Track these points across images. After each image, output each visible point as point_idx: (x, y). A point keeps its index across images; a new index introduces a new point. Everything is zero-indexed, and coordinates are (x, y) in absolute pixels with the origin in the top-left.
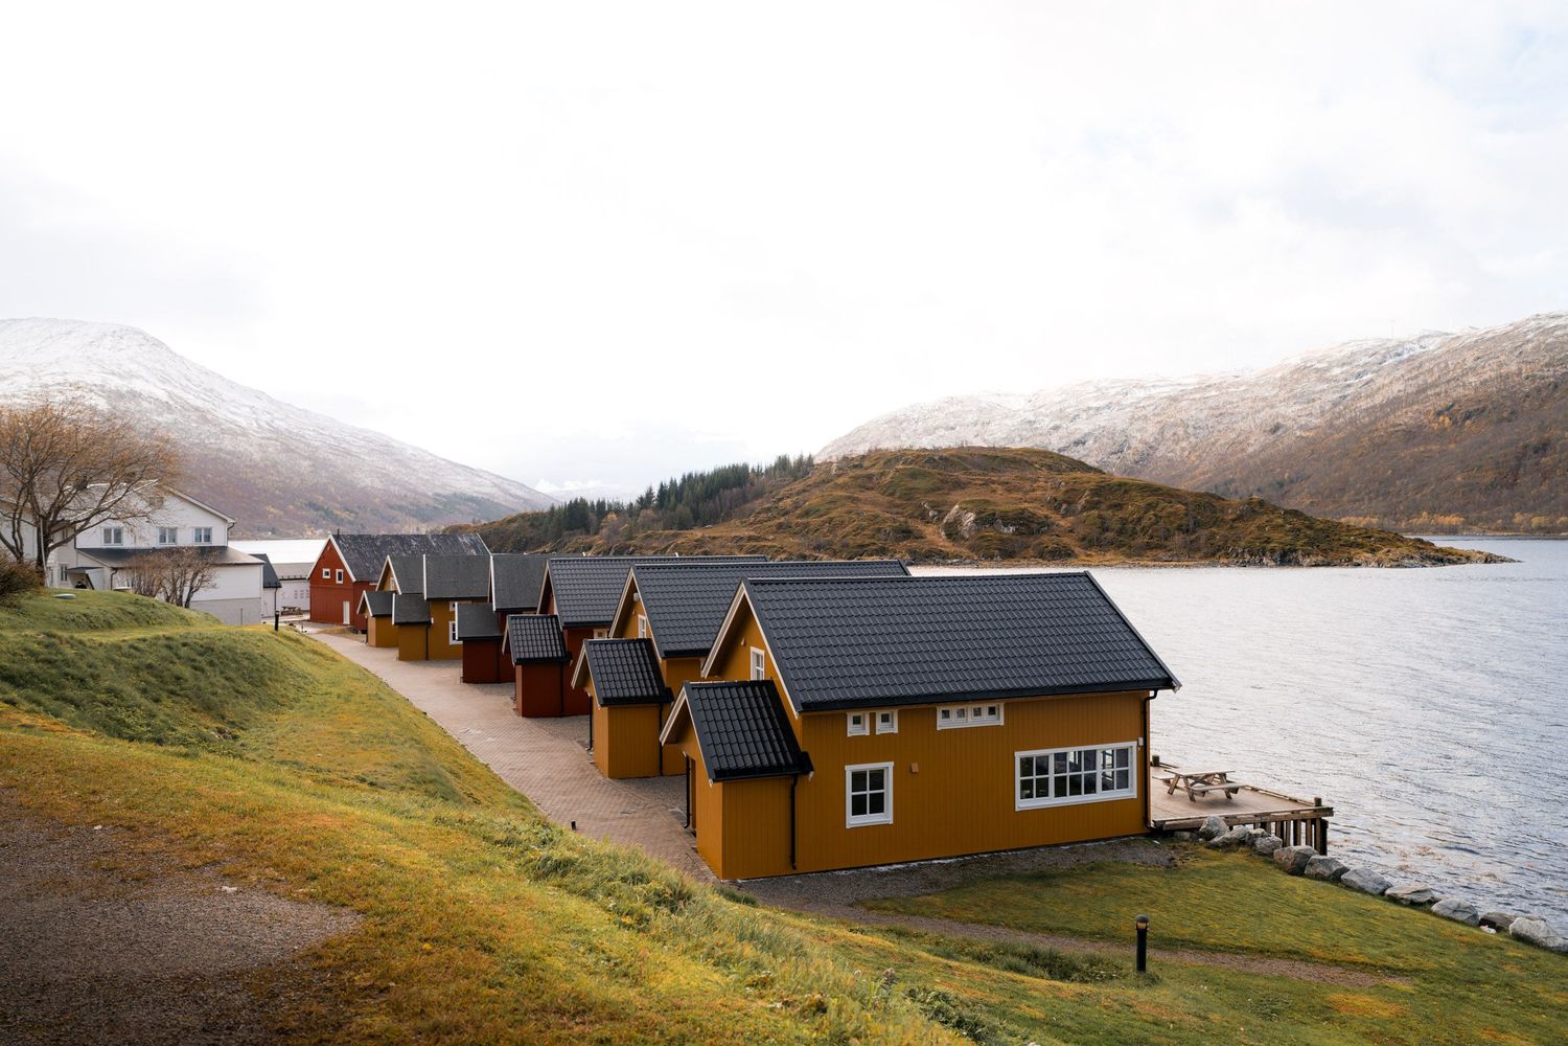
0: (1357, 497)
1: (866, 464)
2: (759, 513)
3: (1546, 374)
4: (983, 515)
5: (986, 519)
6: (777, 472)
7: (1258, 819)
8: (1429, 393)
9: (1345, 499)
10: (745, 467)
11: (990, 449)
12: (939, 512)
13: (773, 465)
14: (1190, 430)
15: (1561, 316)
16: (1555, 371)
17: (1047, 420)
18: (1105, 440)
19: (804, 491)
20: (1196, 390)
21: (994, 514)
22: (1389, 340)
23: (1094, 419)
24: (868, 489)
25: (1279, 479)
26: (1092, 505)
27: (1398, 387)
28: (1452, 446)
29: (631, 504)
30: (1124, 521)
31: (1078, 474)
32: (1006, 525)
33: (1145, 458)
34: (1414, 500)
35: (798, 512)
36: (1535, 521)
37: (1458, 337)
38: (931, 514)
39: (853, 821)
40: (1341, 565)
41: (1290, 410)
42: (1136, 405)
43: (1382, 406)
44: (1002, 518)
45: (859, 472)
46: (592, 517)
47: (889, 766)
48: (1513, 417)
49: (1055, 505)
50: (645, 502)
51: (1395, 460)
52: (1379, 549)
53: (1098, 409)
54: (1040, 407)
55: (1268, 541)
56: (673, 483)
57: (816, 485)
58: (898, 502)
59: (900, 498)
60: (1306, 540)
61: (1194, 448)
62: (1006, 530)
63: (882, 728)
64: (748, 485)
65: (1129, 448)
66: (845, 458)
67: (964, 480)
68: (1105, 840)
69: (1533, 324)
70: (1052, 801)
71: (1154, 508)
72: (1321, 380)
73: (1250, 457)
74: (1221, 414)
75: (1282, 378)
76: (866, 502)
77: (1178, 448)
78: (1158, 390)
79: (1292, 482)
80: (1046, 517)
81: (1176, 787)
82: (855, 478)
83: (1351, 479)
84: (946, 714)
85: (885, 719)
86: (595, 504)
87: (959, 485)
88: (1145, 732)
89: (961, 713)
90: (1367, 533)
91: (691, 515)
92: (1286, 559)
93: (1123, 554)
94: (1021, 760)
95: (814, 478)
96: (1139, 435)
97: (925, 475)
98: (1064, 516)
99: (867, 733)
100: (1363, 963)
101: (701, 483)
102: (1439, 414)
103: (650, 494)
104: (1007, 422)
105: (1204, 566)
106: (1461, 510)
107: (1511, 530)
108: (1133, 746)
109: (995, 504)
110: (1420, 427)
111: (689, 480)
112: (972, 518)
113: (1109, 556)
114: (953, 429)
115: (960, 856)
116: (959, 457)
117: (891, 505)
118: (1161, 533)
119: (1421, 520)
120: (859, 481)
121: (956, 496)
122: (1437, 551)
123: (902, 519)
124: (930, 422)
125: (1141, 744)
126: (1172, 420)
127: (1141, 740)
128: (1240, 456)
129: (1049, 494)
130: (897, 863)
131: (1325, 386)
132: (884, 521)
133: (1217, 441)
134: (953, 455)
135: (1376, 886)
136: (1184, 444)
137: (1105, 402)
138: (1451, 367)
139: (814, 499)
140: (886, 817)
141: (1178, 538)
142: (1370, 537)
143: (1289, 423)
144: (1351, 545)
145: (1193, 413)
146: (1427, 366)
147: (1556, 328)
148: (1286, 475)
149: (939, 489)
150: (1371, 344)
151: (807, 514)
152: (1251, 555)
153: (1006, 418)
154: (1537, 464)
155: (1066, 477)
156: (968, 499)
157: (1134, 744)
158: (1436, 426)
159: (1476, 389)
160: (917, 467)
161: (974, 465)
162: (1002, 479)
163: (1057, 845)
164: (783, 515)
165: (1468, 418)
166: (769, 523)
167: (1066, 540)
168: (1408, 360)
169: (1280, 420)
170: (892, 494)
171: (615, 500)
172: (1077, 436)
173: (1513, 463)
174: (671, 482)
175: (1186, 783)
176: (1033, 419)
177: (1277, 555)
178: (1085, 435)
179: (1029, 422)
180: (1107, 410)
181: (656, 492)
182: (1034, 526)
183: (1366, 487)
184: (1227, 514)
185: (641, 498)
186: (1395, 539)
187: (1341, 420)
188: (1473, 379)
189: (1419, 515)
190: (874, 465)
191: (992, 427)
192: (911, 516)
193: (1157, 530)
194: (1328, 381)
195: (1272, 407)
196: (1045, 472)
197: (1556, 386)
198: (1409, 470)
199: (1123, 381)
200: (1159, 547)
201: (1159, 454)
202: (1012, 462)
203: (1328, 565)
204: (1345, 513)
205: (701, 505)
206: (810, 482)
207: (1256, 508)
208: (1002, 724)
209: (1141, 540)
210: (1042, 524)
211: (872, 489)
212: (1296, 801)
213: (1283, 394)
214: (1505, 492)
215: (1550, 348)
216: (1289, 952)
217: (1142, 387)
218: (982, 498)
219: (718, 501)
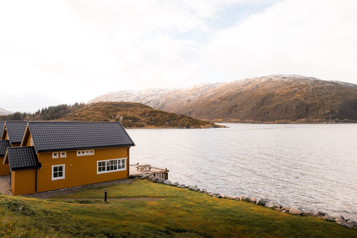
0: (204, 115)
1: (98, 105)
2: (69, 116)
3: (237, 92)
4: (125, 117)
5: (125, 118)
6: (75, 106)
7: (153, 173)
8: (217, 95)
9: (202, 115)
10: (66, 105)
11: (127, 102)
12: (114, 116)
13: (74, 105)
14: (172, 100)
15: (239, 81)
16: (238, 92)
17: (142, 97)
18: (155, 102)
19: (81, 111)
20: (174, 92)
21: (127, 117)
22: (210, 84)
23: (152, 97)
24: (98, 111)
25: (189, 111)
26: (149, 115)
27: (212, 93)
28: (221, 105)
29: (34, 114)
30: (156, 119)
31: (147, 109)
32: (130, 120)
33: (163, 106)
34: (214, 116)
35: (80, 116)
36: (234, 120)
37: (222, 84)
38: (113, 117)
39: (53, 179)
40: (198, 128)
41: (192, 97)
42: (161, 94)
43: (209, 97)
44: (129, 118)
45: (96, 107)
46: (22, 117)
47: (64, 165)
48: (231, 100)
49: (141, 115)
50: (38, 113)
51: (211, 108)
52: (205, 125)
53: (153, 95)
54: (141, 94)
55: (185, 123)
56: (46, 109)
57: (85, 110)
58: (105, 114)
59: (105, 113)
60: (192, 123)
61: (173, 104)
62: (130, 121)
63: (62, 156)
64: (67, 109)
65: (160, 104)
66: (92, 104)
67: (121, 109)
68: (119, 180)
69: (234, 82)
70: (106, 172)
71: (162, 116)
72: (198, 91)
73: (184, 106)
74: (178, 97)
75: (190, 90)
76: (97, 114)
77: (170, 104)
78: (166, 91)
79: (192, 112)
80: (139, 118)
81: (139, 168)
82: (95, 108)
83: (203, 111)
84: (79, 153)
85: (63, 154)
86: (23, 113)
87: (120, 110)
88: (128, 156)
89: (83, 152)
90: (203, 122)
91: (51, 117)
92: (188, 127)
93: (155, 126)
94: (99, 163)
95: (84, 108)
96: (162, 101)
97: (112, 108)
98: (143, 118)
99: (58, 157)
100: (158, 196)
101: (54, 109)
102: (219, 99)
103: (39, 111)
104: (133, 97)
105: (172, 128)
106: (222, 118)
107: (230, 122)
108: (125, 159)
109: (127, 115)
110: (215, 101)
111: (51, 108)
112: (122, 118)
113: (152, 127)
114: (120, 98)
115: (83, 186)
116: (120, 104)
117: (103, 115)
118: (163, 122)
119: (215, 120)
120: (96, 109)
121: (119, 113)
122: (216, 125)
123: (105, 118)
124: (115, 96)
125: (127, 158)
126: (169, 98)
127: (127, 157)
128: (182, 106)
129: (140, 113)
130: (66, 188)
131: (199, 92)
132: (101, 118)
133: (178, 103)
134: (118, 104)
135: (169, 183)
136: (171, 103)
137: (155, 93)
138: (221, 90)
139: (84, 113)
140: (63, 177)
141: (167, 123)
142: (204, 123)
143: (192, 100)
144: (200, 124)
145: (173, 97)
146: (217, 89)
147: (238, 83)
148: (191, 110)
149: (115, 111)
150: (207, 84)
151: (82, 116)
152: (181, 126)
153: (133, 96)
154: (235, 109)
155: (144, 109)
156: (121, 114)
157: (126, 158)
158: (218, 101)
159: (225, 94)
160: (110, 106)
161: (123, 106)
162: (130, 109)
163: (107, 182)
164: (76, 117)
165: (224, 100)
166: (72, 119)
167: (143, 123)
168: (214, 88)
169: (190, 99)
170: (103, 112)
171: (29, 113)
172: (149, 101)
173: (231, 109)
174: (45, 108)
175: (140, 167)
176: (139, 96)
177: (186, 126)
178: (150, 100)
179: (138, 97)
180: (155, 95)
181: (41, 111)
182: (136, 120)
183: (206, 113)
184: (177, 118)
185: (37, 112)
186: (209, 123)
187: (201, 99)
188: (224, 92)
189: (215, 118)
190: (100, 105)
191: (130, 98)
192: (108, 117)
193: (162, 121)
194: (199, 91)
195: (188, 96)
196: (139, 108)
197: (238, 95)
198: (213, 110)
199: (159, 89)
200: (163, 125)
201: (166, 105)
202: (132, 105)
203: (196, 128)
204: (202, 118)
205: (53, 114)
206: (83, 109)
207: (183, 116)
208: (94, 155)
209: (159, 123)
210: (138, 120)
211: (99, 111)
212: (163, 170)
213: (191, 94)
214: (230, 115)
215: (237, 87)
216: (144, 196)
217: (162, 91)
218: (125, 113)
219: (58, 113)
